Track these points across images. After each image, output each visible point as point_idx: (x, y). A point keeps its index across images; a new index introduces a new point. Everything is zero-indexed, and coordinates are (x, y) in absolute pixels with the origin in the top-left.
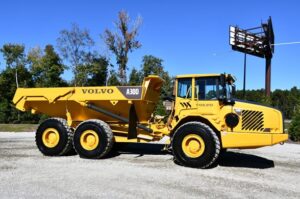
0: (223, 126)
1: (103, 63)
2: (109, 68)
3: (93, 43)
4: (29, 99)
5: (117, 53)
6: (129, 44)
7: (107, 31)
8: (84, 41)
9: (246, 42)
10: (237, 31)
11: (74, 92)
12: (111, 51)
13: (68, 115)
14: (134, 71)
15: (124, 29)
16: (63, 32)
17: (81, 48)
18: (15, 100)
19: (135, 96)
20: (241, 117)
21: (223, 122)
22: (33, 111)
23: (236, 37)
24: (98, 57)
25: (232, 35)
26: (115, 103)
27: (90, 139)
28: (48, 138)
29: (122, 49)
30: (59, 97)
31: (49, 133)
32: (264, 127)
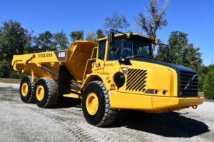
5: (147, 31)
6: (158, 24)
13: (32, 73)
16: (106, 19)
18: (12, 64)
21: (112, 82)
22: (23, 71)
26: (53, 64)
27: (42, 92)
28: (24, 89)
29: (152, 28)
30: (28, 61)
31: (25, 86)
32: (146, 88)
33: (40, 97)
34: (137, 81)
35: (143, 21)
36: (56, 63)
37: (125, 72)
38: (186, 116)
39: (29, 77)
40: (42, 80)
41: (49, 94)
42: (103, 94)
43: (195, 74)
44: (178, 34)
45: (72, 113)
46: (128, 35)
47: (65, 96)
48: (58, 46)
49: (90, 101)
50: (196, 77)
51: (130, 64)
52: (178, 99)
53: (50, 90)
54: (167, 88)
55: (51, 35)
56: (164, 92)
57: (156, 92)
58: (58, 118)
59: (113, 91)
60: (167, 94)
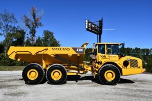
0: (122, 66)
1: (23, 33)
2: (26, 36)
5: (30, 28)
7: (25, 16)
8: (12, 20)
9: (92, 28)
10: (88, 23)
12: (27, 27)
14: (39, 38)
15: (34, 16)
17: (10, 24)
18: (9, 54)
19: (81, 52)
20: (130, 62)
22: (19, 60)
23: (88, 25)
24: (19, 29)
25: (87, 24)
26: (70, 55)
29: (33, 26)
30: (38, 52)
32: (138, 66)
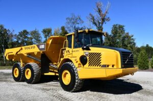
0: (79, 64)
3: (83, 22)
4: (10, 54)
5: (97, 25)
6: (103, 20)
8: (78, 22)
11: (22, 49)
13: (21, 61)
16: (67, 19)
17: (77, 26)
18: (5, 55)
20: (88, 58)
21: (79, 62)
22: (13, 60)
26: (36, 53)
27: (30, 73)
28: (16, 73)
29: (99, 23)
30: (17, 52)
31: (16, 70)
32: (102, 64)
33: (28, 77)
34: (95, 60)
35: (93, 18)
36: (38, 52)
37: (87, 55)
38: (128, 81)
39: (19, 63)
40: (29, 65)
41: (35, 74)
42: (73, 70)
43: (131, 53)
44: (118, 26)
45: (52, 85)
46: (87, 31)
47: (45, 74)
48: (33, 40)
49: (65, 76)
50: (132, 55)
51: (90, 50)
52: (122, 69)
53: (35, 71)
54: (114, 63)
55: (28, 33)
56: (113, 66)
57: (108, 66)
58: (43, 89)
59: (80, 68)
60: (115, 67)
